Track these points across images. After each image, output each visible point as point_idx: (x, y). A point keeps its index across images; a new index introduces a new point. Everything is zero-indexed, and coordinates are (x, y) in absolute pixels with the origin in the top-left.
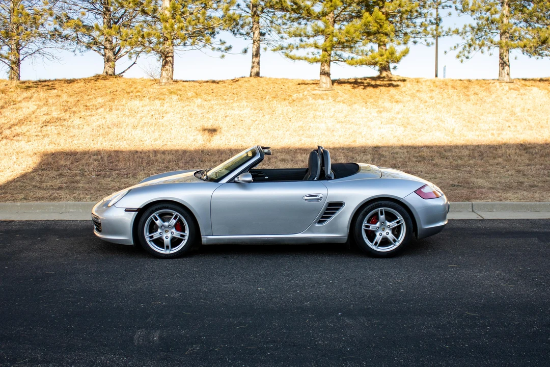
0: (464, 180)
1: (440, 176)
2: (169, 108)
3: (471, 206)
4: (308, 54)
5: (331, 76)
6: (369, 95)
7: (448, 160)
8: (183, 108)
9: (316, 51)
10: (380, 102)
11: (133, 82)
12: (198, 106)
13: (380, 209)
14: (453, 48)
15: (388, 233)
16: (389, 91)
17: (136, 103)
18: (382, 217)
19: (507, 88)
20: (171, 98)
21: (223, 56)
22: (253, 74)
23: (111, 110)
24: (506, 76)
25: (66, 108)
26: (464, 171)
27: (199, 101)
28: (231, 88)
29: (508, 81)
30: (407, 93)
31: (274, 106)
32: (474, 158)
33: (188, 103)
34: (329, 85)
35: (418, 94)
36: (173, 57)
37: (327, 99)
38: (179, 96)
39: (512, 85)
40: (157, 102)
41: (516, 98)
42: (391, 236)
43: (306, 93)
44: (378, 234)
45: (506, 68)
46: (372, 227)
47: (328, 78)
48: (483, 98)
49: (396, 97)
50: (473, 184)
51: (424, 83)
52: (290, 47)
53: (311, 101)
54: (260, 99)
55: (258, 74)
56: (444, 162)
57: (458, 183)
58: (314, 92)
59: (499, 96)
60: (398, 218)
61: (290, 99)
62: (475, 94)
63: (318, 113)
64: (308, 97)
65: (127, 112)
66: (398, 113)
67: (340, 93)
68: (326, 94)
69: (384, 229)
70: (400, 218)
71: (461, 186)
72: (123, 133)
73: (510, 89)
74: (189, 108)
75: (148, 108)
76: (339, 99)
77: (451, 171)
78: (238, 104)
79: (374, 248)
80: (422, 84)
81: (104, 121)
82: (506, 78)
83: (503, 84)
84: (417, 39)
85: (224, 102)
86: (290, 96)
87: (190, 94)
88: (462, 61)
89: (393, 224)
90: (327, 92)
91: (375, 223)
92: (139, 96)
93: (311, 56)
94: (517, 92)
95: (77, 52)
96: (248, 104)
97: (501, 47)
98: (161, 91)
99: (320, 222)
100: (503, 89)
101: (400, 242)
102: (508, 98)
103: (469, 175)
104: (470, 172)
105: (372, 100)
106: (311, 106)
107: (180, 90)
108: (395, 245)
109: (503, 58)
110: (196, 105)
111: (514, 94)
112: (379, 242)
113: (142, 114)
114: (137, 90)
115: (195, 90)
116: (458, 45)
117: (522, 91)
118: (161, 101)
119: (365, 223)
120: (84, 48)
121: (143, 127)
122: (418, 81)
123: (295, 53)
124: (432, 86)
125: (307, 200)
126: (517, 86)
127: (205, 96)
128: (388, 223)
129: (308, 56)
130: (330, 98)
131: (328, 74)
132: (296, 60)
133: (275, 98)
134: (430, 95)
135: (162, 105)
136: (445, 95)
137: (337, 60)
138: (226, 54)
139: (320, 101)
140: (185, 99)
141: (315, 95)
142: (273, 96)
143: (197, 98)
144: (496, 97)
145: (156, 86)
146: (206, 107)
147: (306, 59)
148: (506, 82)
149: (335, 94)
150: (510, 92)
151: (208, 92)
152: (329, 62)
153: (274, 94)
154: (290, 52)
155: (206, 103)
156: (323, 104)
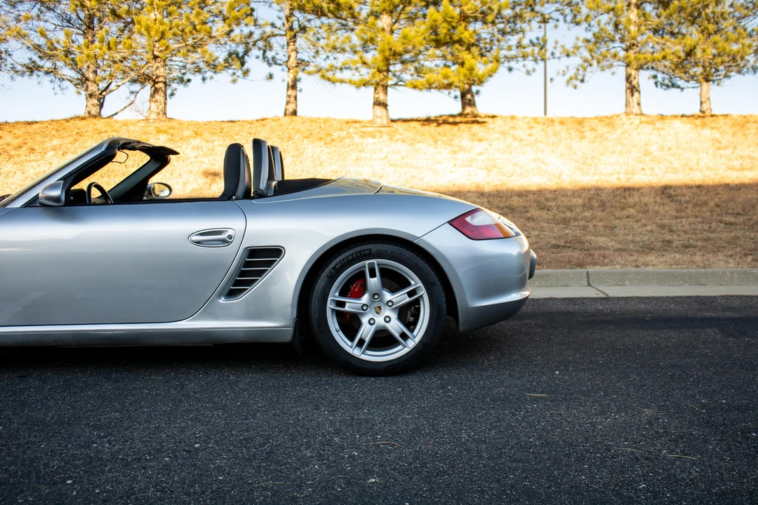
0: (574, 238)
1: (537, 233)
3: (585, 275)
4: (354, 75)
5: (388, 108)
6: (442, 134)
7: (550, 213)
9: (364, 70)
10: (456, 141)
12: (193, 148)
13: (367, 262)
14: (561, 73)
15: (387, 319)
16: (470, 128)
18: (374, 282)
19: (637, 122)
20: (159, 139)
21: (234, 82)
22: (288, 113)
24: (636, 106)
26: (575, 226)
27: (196, 141)
28: (250, 127)
29: (639, 112)
30: (496, 130)
31: (302, 147)
32: (591, 208)
33: (180, 145)
34: (385, 121)
35: (512, 132)
37: (381, 137)
38: (170, 136)
39: (644, 119)
41: (650, 134)
42: (395, 327)
43: (351, 130)
44: (365, 320)
45: (636, 94)
46: (351, 305)
47: (384, 110)
48: (603, 134)
49: (480, 135)
50: (590, 244)
51: (521, 120)
52: (332, 68)
53: (357, 139)
54: (286, 139)
55: (294, 113)
56: (544, 214)
57: (565, 242)
58: (364, 129)
59: (626, 132)
60: (413, 282)
61: (329, 138)
62: (592, 129)
63: (363, 155)
64: (354, 135)
66: (481, 154)
67: (401, 130)
68: (381, 132)
69: (378, 310)
70: (416, 282)
71: (569, 247)
73: (642, 122)
76: (398, 136)
77: (555, 226)
79: (357, 352)
80: (518, 120)
82: (636, 110)
83: (631, 116)
84: (513, 64)
86: (330, 135)
87: (186, 133)
89: (401, 298)
90: (382, 129)
91: (359, 295)
93: (358, 79)
94: (652, 127)
95: (58, 89)
97: (628, 65)
98: (146, 129)
99: (231, 294)
100: (632, 123)
101: (417, 340)
102: (639, 134)
103: (584, 232)
104: (584, 228)
105: (445, 138)
106: (355, 146)
107: (173, 128)
108: (405, 347)
109: (631, 81)
110: (191, 146)
111: (647, 128)
112: (367, 340)
114: (113, 129)
115: (195, 129)
116: (568, 67)
117: (658, 125)
119: (334, 295)
122: (513, 118)
123: (339, 75)
124: (532, 122)
125: (198, 242)
126: (651, 119)
127: (207, 136)
128: (388, 296)
129: (354, 78)
130: (385, 136)
131: (385, 105)
132: (338, 84)
133: (307, 137)
134: (529, 132)
136: (550, 132)
137: (396, 84)
138: (241, 81)
139: (370, 140)
140: (177, 139)
141: (364, 133)
142: (305, 135)
143: (195, 138)
144: (622, 133)
145: (142, 124)
146: (205, 149)
147: (350, 82)
148: (636, 115)
149: (393, 131)
150: (641, 126)
151: (214, 131)
152: (385, 88)
153: (307, 134)
154: (330, 75)
155: (207, 144)
156: (373, 144)
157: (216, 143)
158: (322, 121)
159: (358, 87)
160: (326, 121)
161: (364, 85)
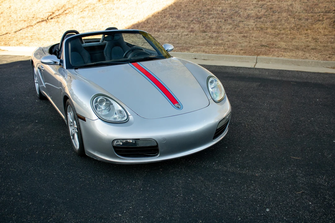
3: (256, 59)
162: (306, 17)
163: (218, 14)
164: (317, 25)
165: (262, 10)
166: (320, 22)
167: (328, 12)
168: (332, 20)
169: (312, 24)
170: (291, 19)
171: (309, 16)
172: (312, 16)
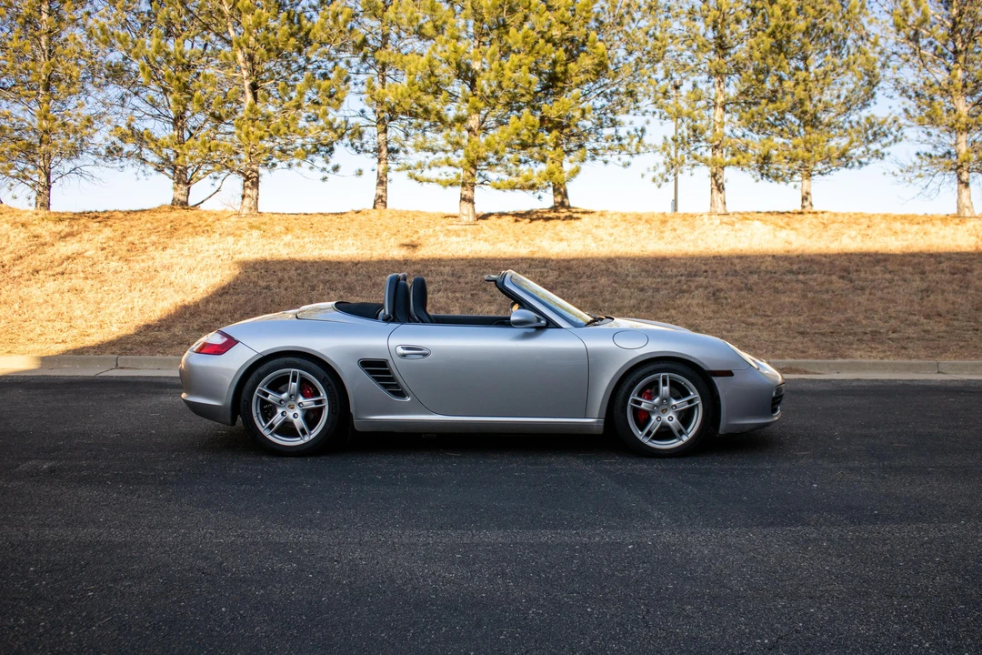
2: (245, 247)
4: (440, 175)
6: (526, 232)
8: (264, 246)
9: (451, 170)
10: (538, 241)
11: (210, 214)
12: (285, 244)
14: (652, 169)
16: (555, 226)
17: (202, 240)
19: (719, 222)
21: (325, 179)
22: (377, 205)
23: (164, 249)
24: (721, 205)
25: (104, 246)
27: (288, 238)
29: (723, 212)
30: (580, 228)
33: (272, 241)
34: (471, 219)
35: (594, 231)
36: (258, 178)
37: (466, 236)
38: (262, 232)
39: (725, 219)
40: (231, 239)
41: (727, 235)
43: (438, 228)
45: (722, 193)
47: (471, 208)
48: (683, 234)
49: (563, 234)
51: (609, 217)
52: (420, 166)
53: (442, 238)
54: (375, 236)
55: (384, 205)
58: (449, 227)
59: (705, 233)
62: (673, 230)
64: (439, 233)
65: (186, 252)
67: (486, 228)
68: (465, 231)
72: (173, 279)
73: (722, 223)
74: (272, 246)
75: (216, 247)
78: (341, 242)
80: (606, 217)
81: (150, 263)
82: (720, 209)
83: (713, 217)
84: (607, 157)
85: (322, 239)
86: (417, 232)
87: (278, 229)
88: (659, 186)
90: (468, 227)
92: (208, 231)
93: (444, 177)
94: (730, 227)
95: (141, 174)
96: (355, 242)
97: (713, 165)
98: (239, 224)
100: (712, 224)
102: (716, 235)
105: (527, 238)
107: (265, 224)
109: (718, 179)
110: (283, 243)
111: (725, 230)
113: (206, 254)
114: (206, 223)
115: (286, 225)
117: (737, 226)
118: (236, 238)
120: (151, 169)
121: (202, 270)
122: (602, 214)
123: (427, 174)
126: (733, 219)
127: (298, 232)
129: (440, 178)
130: (469, 235)
131: (471, 201)
132: (425, 183)
134: (611, 231)
135: (235, 243)
136: (631, 231)
137: (482, 183)
138: (331, 176)
139: (454, 239)
140: (269, 235)
141: (449, 231)
142: (393, 232)
143: (286, 234)
144: (700, 234)
145: (234, 219)
146: (296, 246)
147: (437, 181)
148: (719, 215)
149: (478, 230)
150: (720, 227)
151: (304, 227)
152: (473, 185)
153: (394, 231)
154: (418, 173)
155: (298, 240)
156: (457, 243)
157: (306, 240)
158: (411, 215)
159: (445, 186)
160: (416, 215)
161: (451, 185)
162: (654, 286)
163: (447, 281)
164: (684, 300)
165: (548, 272)
166: (686, 294)
167: (695, 276)
168: (708, 290)
169: (673, 298)
170: (623, 290)
171: (658, 283)
172: (665, 284)
